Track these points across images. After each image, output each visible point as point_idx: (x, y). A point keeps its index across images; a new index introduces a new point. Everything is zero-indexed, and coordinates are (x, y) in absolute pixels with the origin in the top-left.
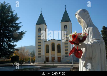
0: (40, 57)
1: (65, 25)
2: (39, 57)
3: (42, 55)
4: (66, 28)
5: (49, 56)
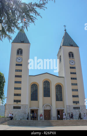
0: (19, 108)
1: (71, 52)
2: (15, 108)
3: (22, 103)
5: (39, 108)
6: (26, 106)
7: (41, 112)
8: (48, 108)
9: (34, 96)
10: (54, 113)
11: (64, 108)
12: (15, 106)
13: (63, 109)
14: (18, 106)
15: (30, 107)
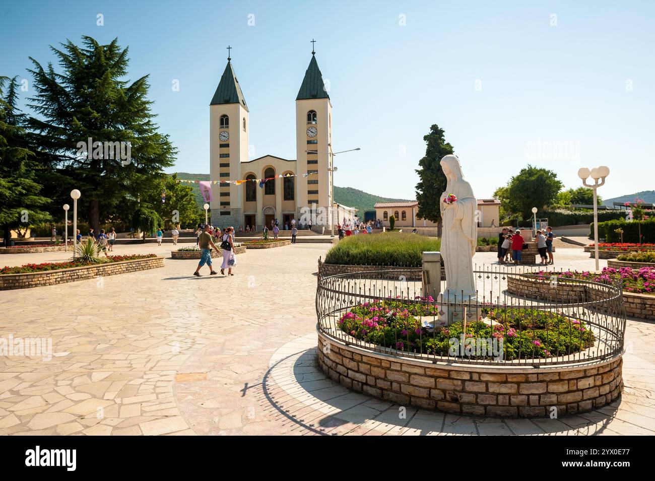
0: (228, 213)
1: (312, 111)
2: (222, 213)
3: (232, 206)
4: (314, 120)
5: (256, 212)
6: (237, 210)
7: (260, 219)
8: (270, 213)
9: (251, 195)
10: (279, 218)
11: (295, 211)
12: (222, 211)
13: (292, 213)
14: (227, 210)
15: (244, 212)
